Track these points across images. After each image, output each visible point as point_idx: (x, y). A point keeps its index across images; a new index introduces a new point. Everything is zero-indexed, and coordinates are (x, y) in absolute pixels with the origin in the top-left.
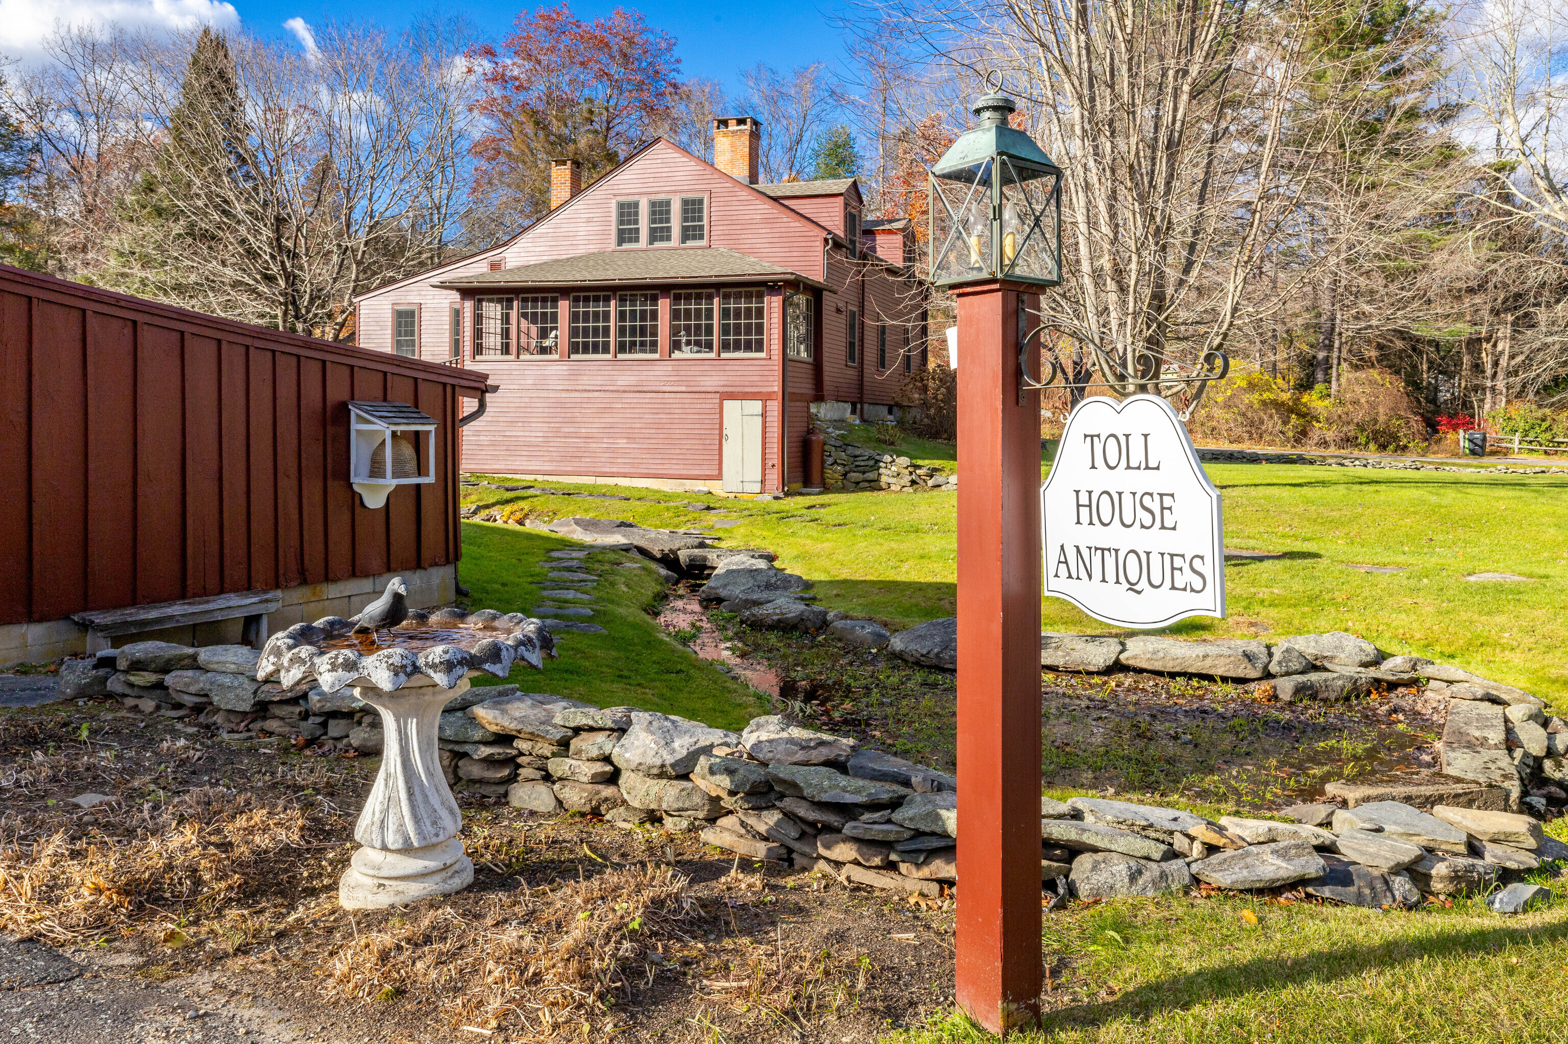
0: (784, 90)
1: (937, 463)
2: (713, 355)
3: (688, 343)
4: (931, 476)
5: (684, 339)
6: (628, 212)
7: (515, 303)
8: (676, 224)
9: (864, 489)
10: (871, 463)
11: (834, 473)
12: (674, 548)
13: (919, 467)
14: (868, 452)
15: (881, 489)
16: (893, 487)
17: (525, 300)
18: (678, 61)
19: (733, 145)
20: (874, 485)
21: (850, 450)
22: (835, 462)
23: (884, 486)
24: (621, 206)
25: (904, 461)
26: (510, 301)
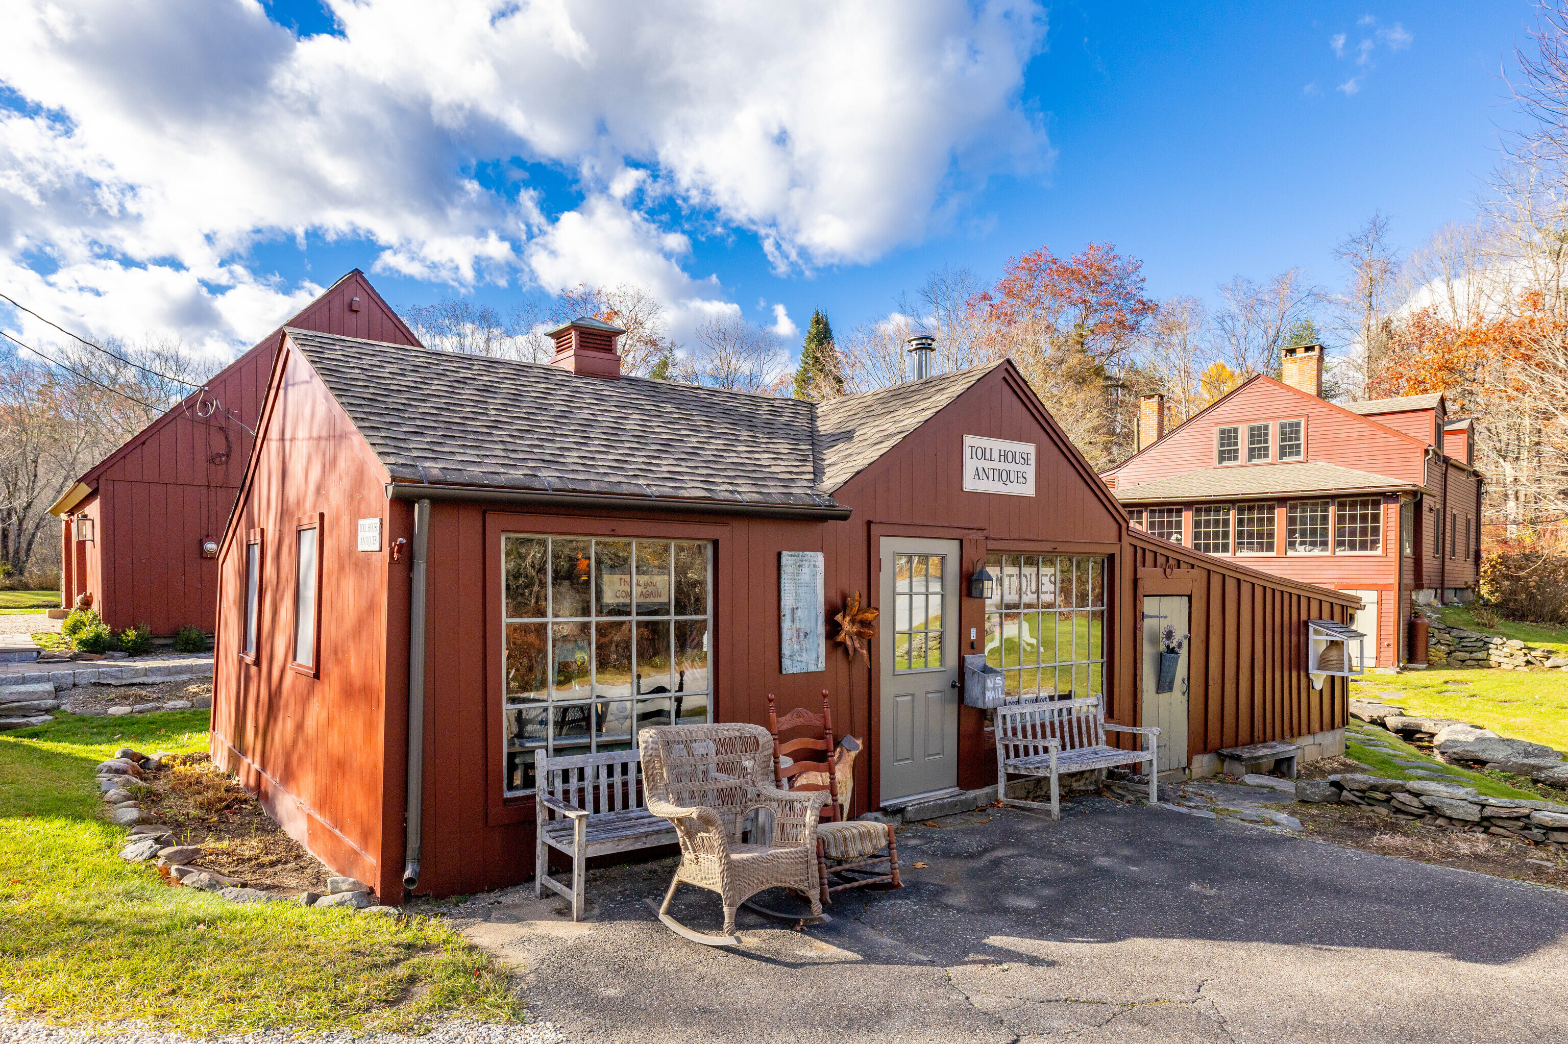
0: (1260, 296)
1: (1550, 646)
2: (1328, 553)
3: (1303, 543)
4: (1548, 658)
5: (1298, 540)
6: (1228, 437)
7: (1144, 515)
8: (1273, 444)
9: (1472, 667)
10: (1480, 644)
11: (1438, 652)
12: (1382, 715)
13: (1533, 649)
14: (1475, 635)
15: (1490, 667)
16: (1503, 666)
17: (1153, 512)
18: (1143, 280)
19: (1300, 370)
20: (1483, 664)
21: (1455, 633)
22: (1439, 642)
23: (1492, 663)
24: (1222, 432)
25: (1517, 643)
26: (1140, 512)
